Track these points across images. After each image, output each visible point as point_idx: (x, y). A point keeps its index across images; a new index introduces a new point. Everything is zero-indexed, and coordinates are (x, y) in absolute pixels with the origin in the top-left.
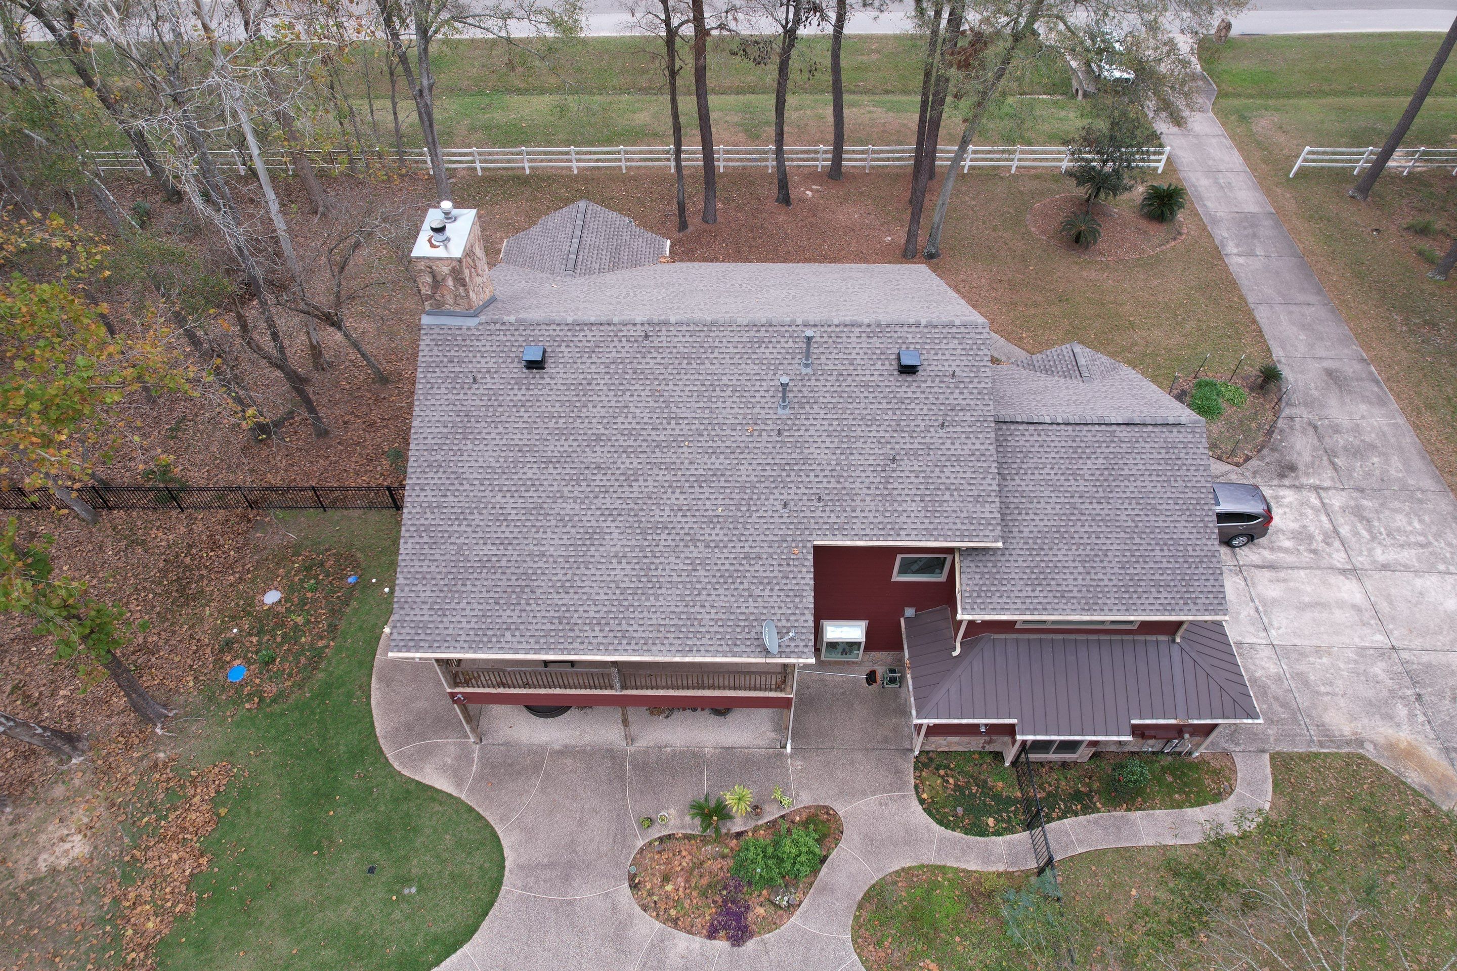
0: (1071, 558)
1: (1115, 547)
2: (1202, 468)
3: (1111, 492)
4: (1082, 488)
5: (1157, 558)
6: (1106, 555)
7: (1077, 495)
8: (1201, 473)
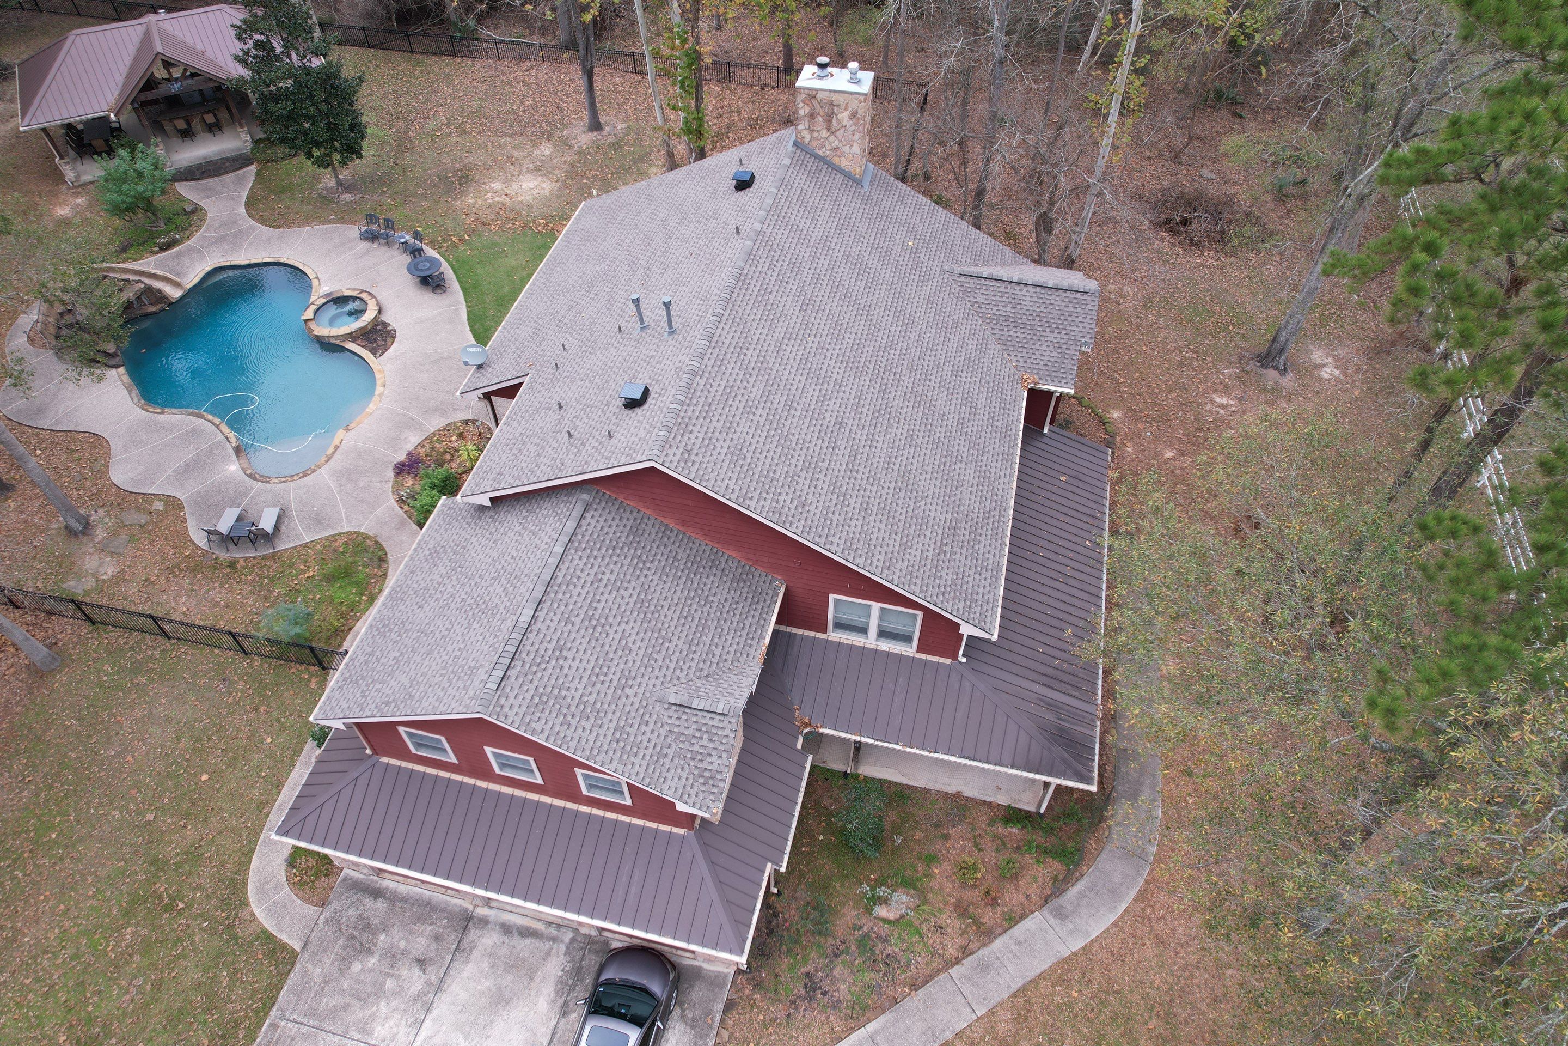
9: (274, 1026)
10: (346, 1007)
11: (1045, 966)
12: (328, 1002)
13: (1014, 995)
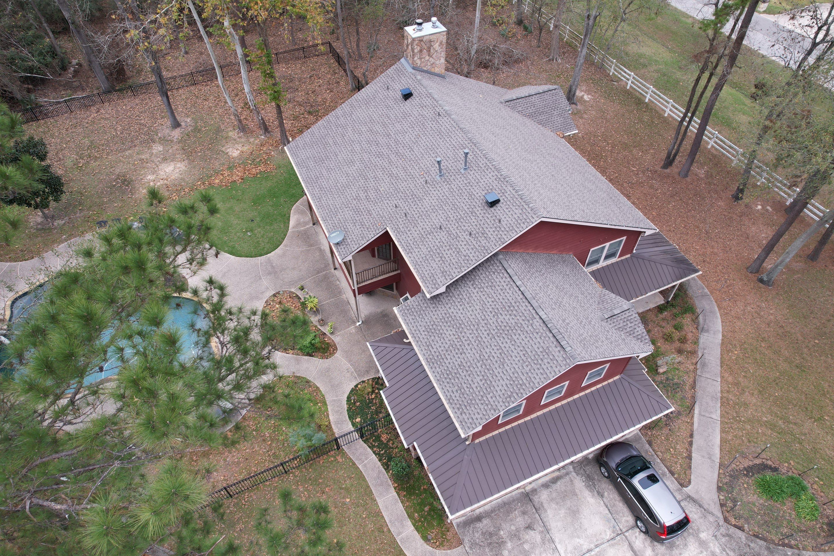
0: (450, 338)
1: (468, 355)
2: (545, 376)
3: (498, 337)
4: (491, 322)
5: (475, 381)
6: (461, 354)
7: (486, 322)
8: (542, 377)
11: (719, 350)
13: (721, 367)
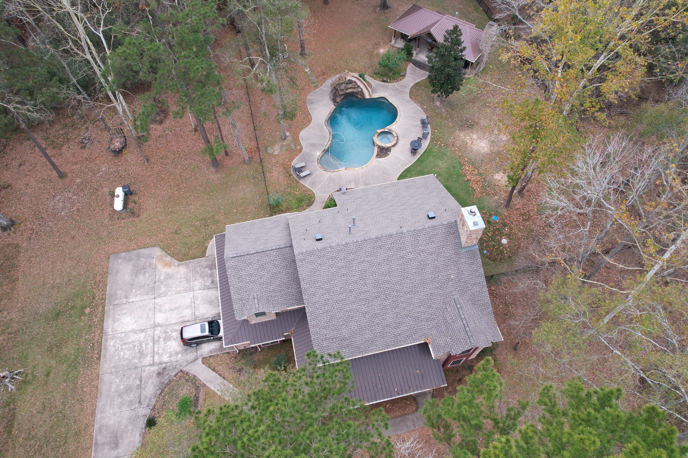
9: (190, 262)
10: (198, 273)
12: (198, 269)
